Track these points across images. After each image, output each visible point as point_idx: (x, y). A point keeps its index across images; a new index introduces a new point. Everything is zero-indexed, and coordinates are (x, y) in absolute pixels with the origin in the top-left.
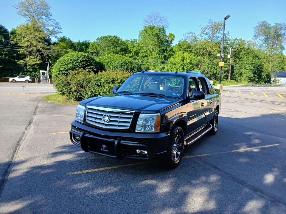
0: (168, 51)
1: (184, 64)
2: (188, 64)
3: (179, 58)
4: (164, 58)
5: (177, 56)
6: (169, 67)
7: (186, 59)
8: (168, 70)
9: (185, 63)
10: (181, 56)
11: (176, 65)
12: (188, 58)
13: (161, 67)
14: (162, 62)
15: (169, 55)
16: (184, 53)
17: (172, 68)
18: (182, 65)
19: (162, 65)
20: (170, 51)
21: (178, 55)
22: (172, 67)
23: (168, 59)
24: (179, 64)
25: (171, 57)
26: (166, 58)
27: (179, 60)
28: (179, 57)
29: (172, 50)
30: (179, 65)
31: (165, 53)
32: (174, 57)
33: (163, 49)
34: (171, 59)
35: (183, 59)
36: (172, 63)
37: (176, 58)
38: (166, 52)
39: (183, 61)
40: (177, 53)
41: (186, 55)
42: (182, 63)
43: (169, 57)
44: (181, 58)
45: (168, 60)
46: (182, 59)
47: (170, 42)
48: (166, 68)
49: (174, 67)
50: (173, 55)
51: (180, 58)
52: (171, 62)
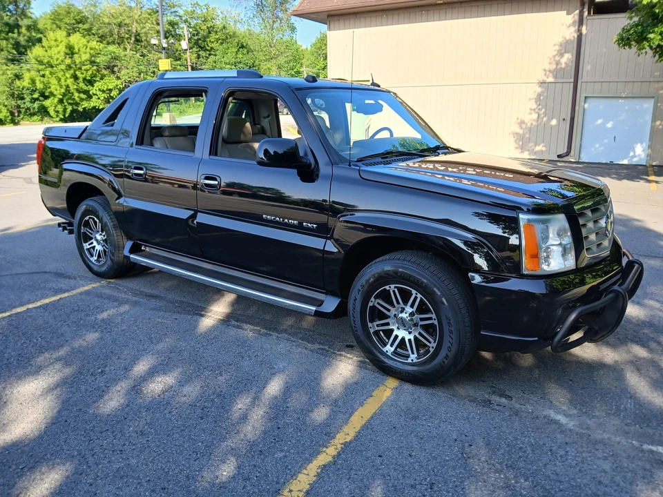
0: (23, 30)
1: (76, 65)
2: (86, 63)
3: (59, 49)
4: (14, 48)
5: (53, 43)
6: (33, 73)
7: (79, 50)
8: (33, 82)
9: (77, 62)
10: (64, 43)
11: (52, 67)
12: (83, 50)
13: (9, 72)
14: (13, 61)
15: (28, 41)
16: (69, 35)
17: (43, 76)
18: (69, 67)
19: (13, 69)
20: (29, 28)
21: (56, 40)
22: (42, 73)
23: (26, 51)
24: (60, 64)
25: (34, 45)
26: (20, 51)
27: (59, 53)
28: (58, 46)
29: (33, 27)
30: (63, 67)
31: (15, 35)
32: (43, 47)
33: (7, 24)
34: (37, 51)
35: (71, 51)
36: (41, 63)
37: (50, 47)
38: (16, 31)
39: (71, 58)
40: (51, 35)
41: (76, 39)
42: (68, 61)
43: (30, 47)
44: (64, 49)
45: (28, 51)
46: (68, 51)
47: (25, 5)
48: (27, 76)
49: (47, 73)
50: (40, 40)
51: (62, 48)
52: (37, 60)
